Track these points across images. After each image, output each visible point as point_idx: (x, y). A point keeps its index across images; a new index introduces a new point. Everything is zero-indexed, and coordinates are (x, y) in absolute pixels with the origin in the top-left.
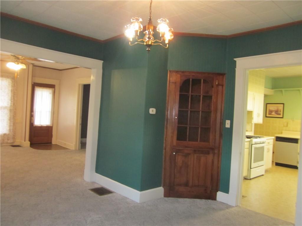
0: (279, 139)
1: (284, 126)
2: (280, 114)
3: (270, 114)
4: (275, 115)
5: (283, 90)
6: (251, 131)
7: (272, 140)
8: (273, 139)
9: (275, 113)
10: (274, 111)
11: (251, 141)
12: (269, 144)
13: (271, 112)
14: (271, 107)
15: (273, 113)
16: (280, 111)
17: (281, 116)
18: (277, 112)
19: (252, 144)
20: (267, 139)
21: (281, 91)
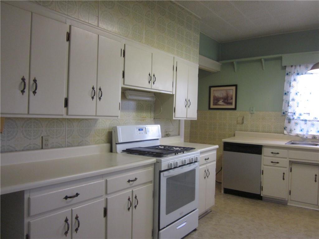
0: (229, 147)
1: (237, 123)
2: (231, 104)
3: (215, 104)
4: (223, 105)
5: (235, 61)
6: (179, 135)
7: (215, 152)
8: (217, 149)
9: (223, 101)
10: (223, 98)
11: (158, 163)
12: (208, 161)
13: (217, 100)
14: (218, 93)
15: (221, 102)
16: (232, 99)
17: (233, 107)
18: (226, 100)
19: (161, 172)
20: (201, 153)
21: (232, 63)
